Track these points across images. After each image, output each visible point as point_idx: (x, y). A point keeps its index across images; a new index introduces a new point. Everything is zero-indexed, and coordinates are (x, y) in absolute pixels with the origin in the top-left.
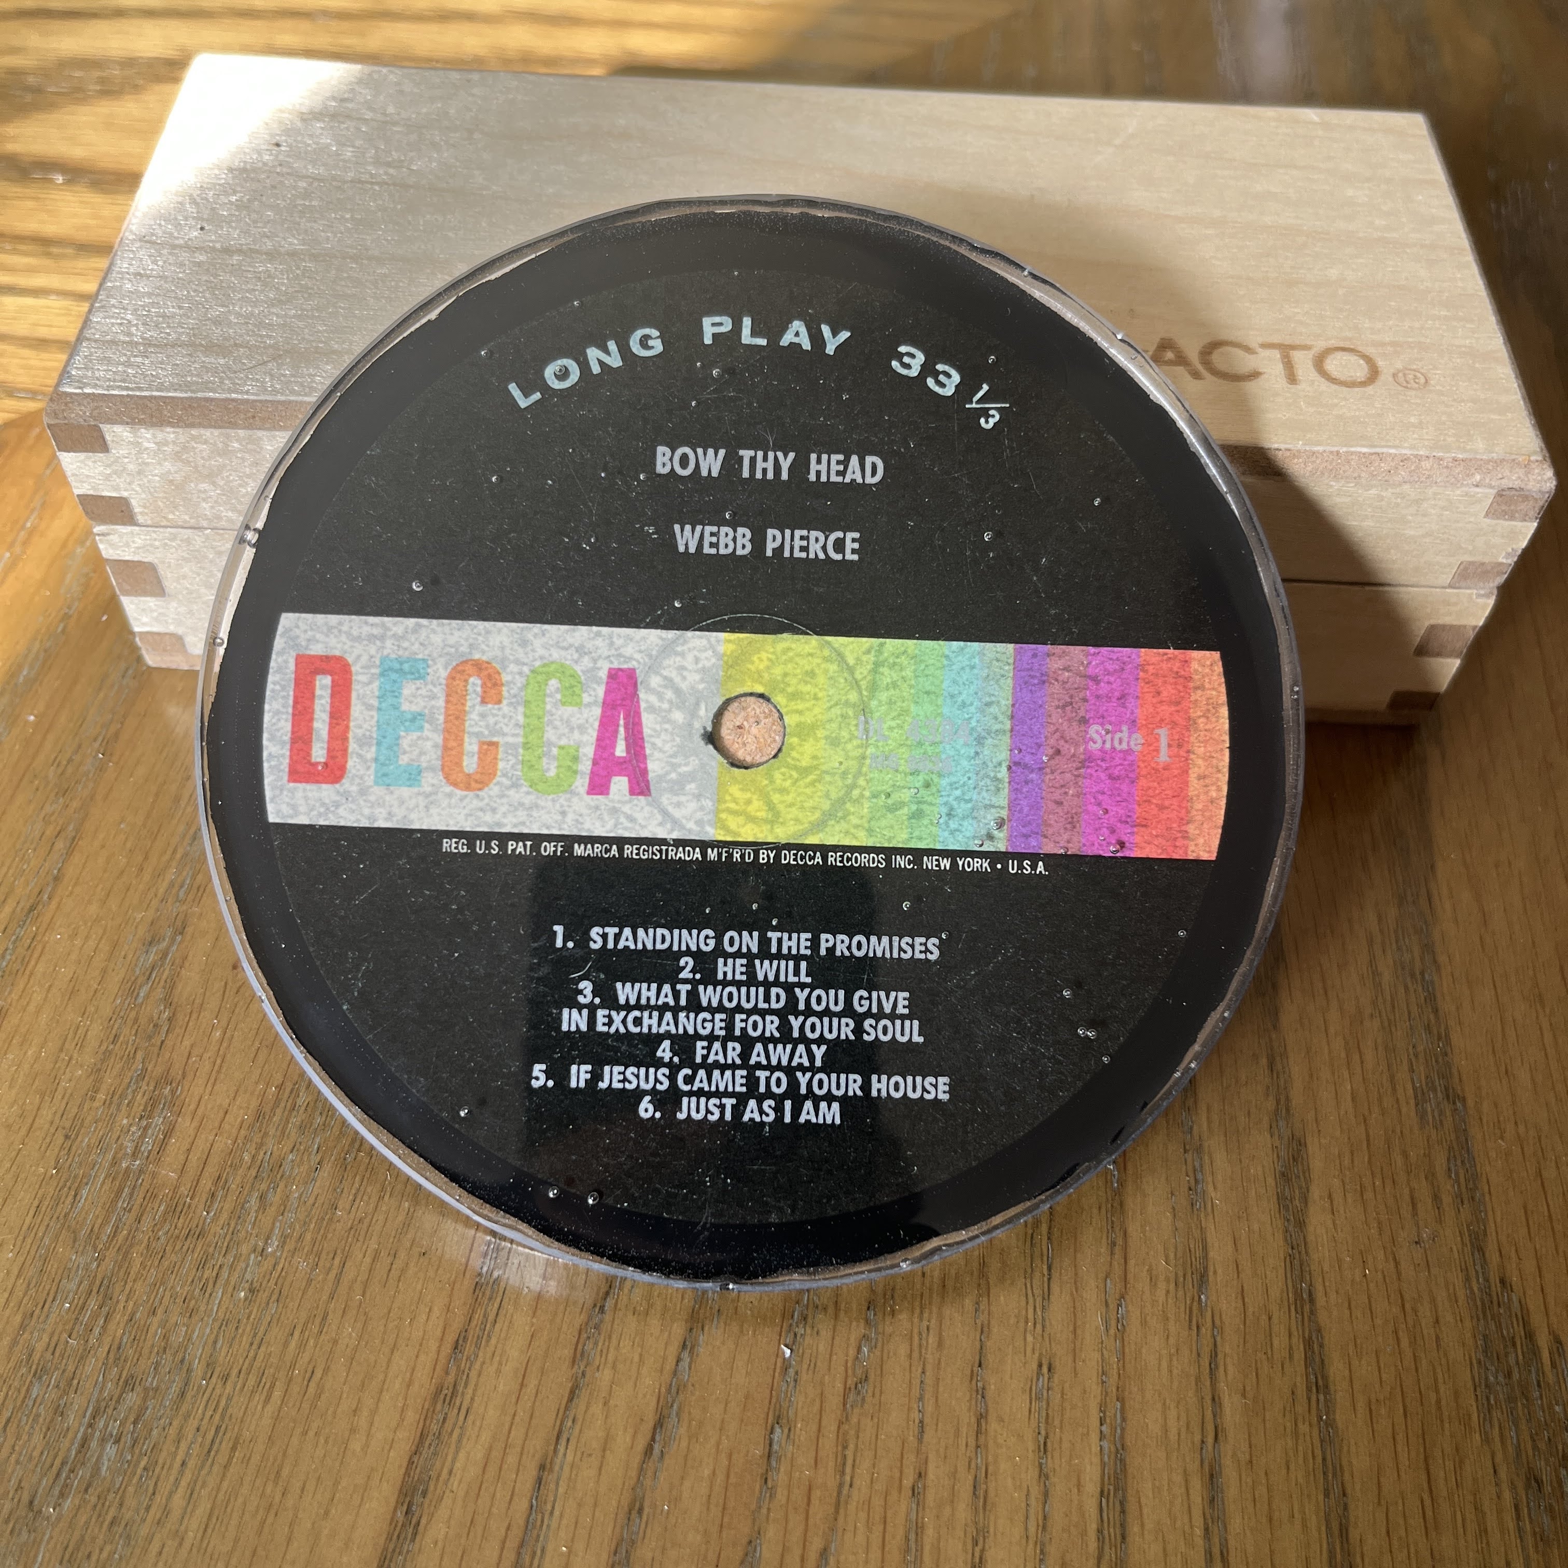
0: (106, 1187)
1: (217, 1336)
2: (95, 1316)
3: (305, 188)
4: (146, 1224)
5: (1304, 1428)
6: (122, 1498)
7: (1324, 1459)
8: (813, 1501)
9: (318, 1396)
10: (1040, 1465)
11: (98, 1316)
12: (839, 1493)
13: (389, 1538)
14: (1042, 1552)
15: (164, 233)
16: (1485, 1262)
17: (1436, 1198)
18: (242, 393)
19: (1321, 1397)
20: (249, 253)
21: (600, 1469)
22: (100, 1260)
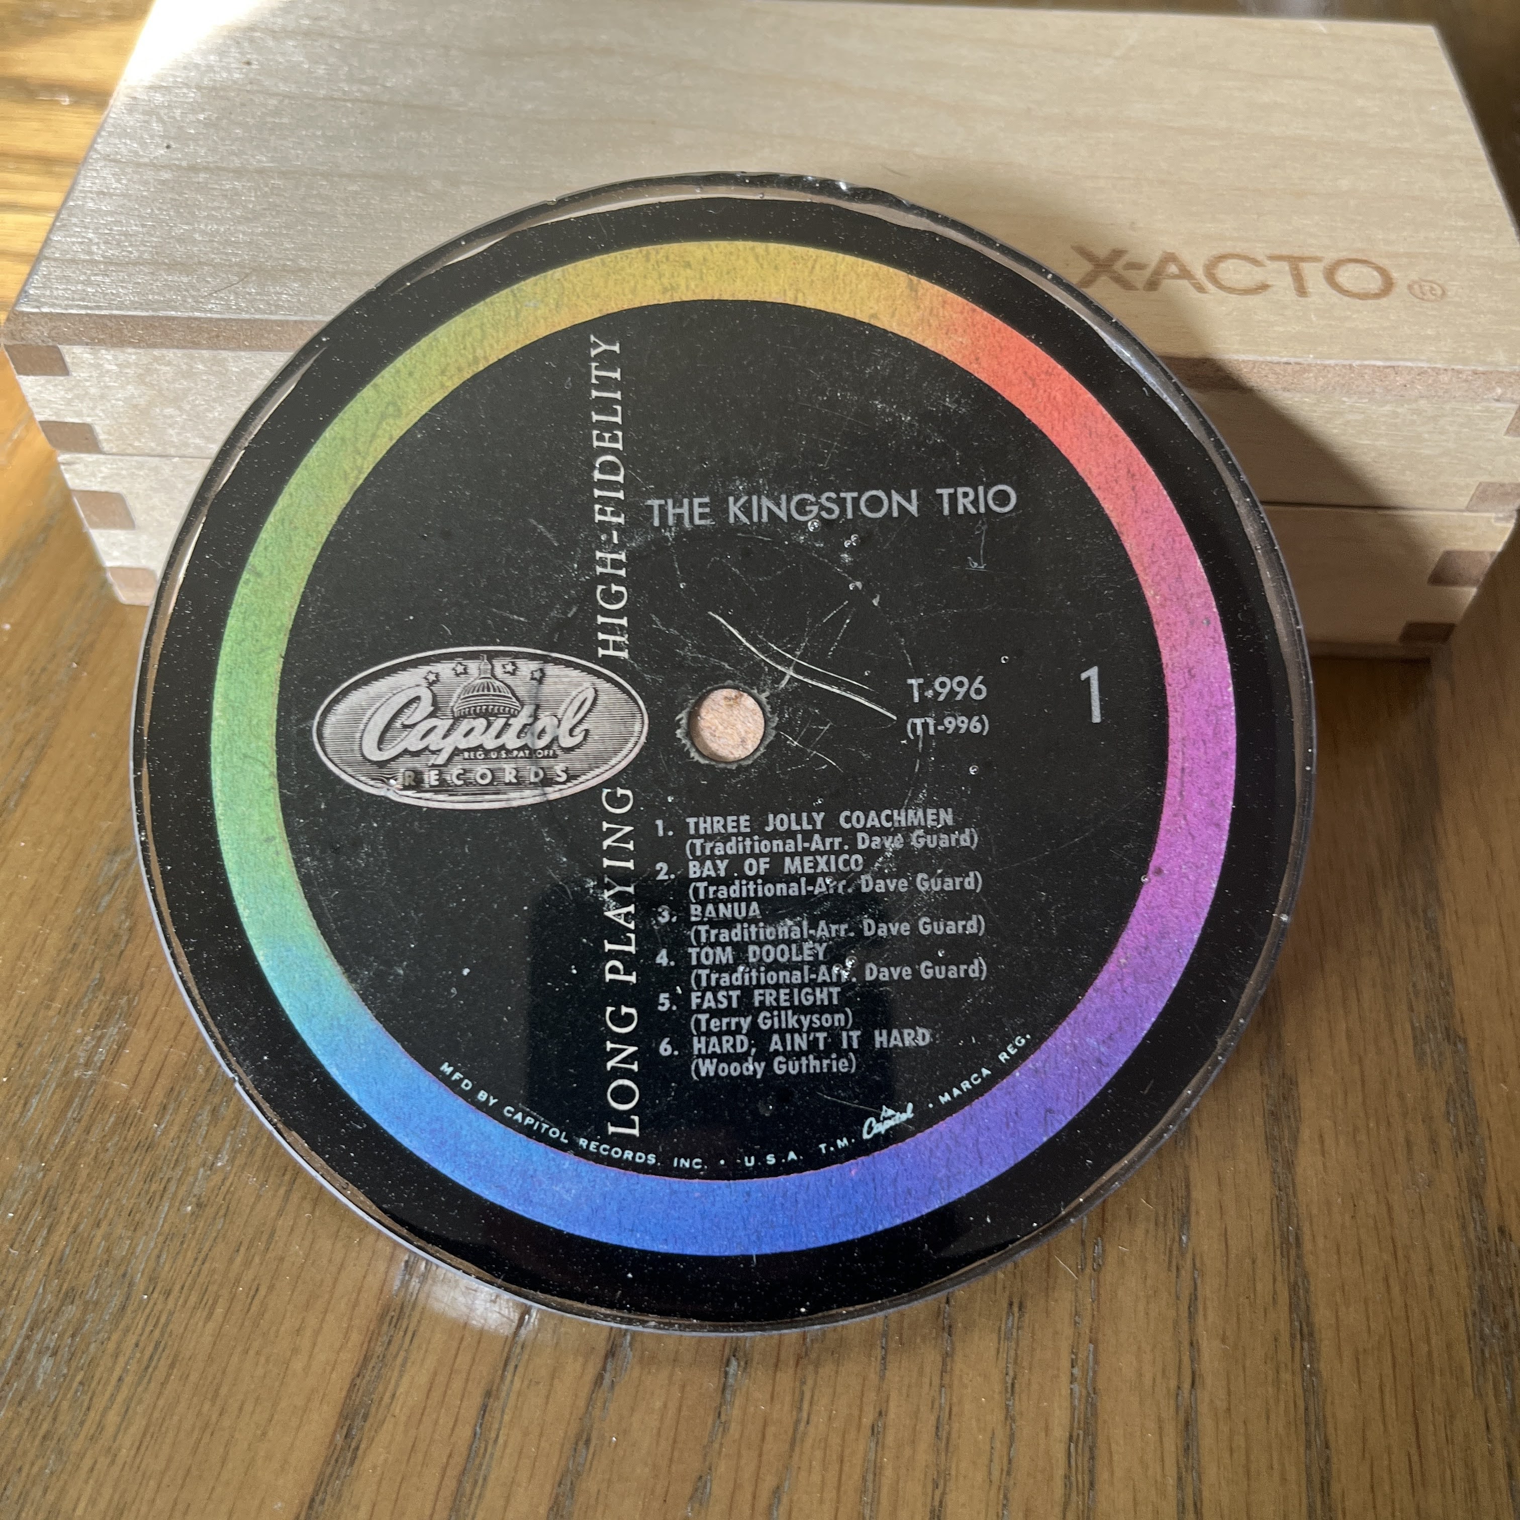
0: (56, 1097)
1: (161, 1251)
2: (38, 1226)
3: (276, 107)
4: (95, 1135)
5: (1286, 1376)
6: (57, 1411)
7: (1306, 1409)
8: (767, 1437)
9: (261, 1314)
10: (1007, 1406)
11: (42, 1226)
12: (795, 1430)
13: (327, 1463)
14: (1006, 1497)
15: (130, 151)
16: (1483, 1211)
17: (1433, 1142)
18: (206, 311)
19: (1306, 1345)
20: (215, 170)
21: (548, 1397)
22: (46, 1170)
